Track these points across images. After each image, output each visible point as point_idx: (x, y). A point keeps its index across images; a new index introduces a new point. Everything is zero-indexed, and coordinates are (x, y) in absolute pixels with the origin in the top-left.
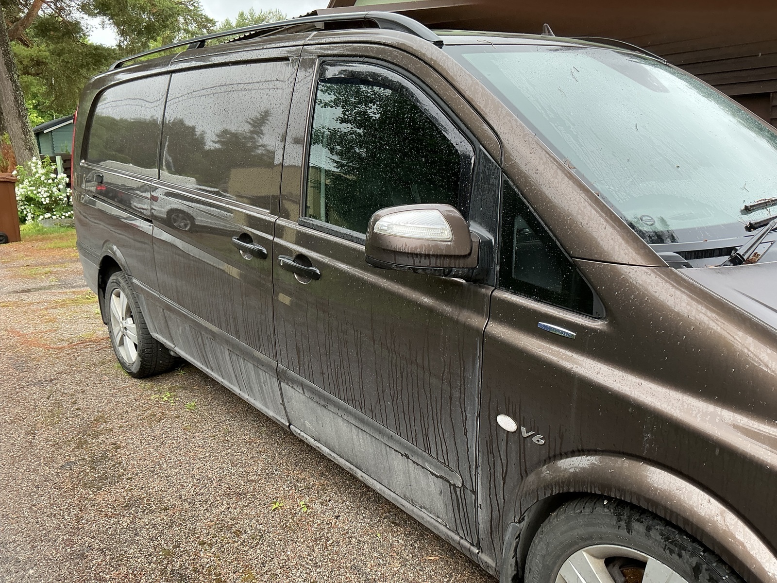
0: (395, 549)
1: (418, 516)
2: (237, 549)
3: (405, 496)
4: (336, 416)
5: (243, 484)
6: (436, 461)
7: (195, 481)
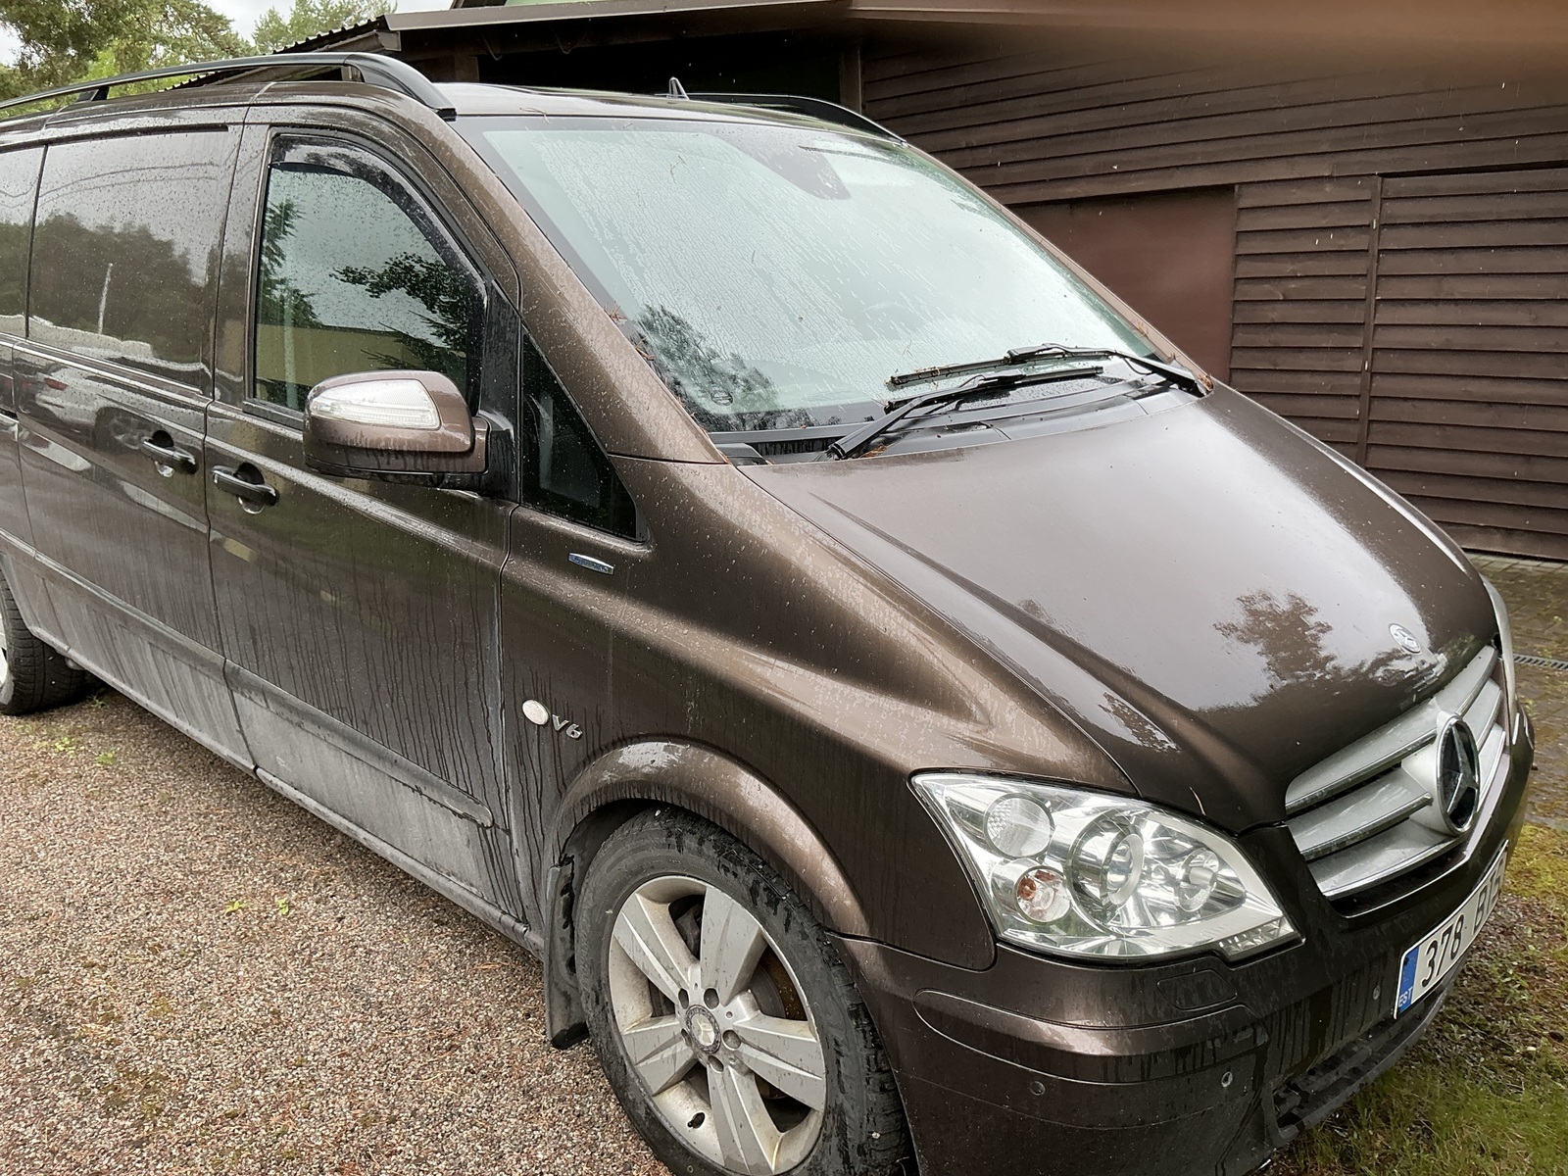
0: (429, 958)
1: (445, 889)
2: (150, 971)
3: (426, 861)
4: (318, 740)
5: (180, 876)
6: (457, 790)
7: (93, 875)
